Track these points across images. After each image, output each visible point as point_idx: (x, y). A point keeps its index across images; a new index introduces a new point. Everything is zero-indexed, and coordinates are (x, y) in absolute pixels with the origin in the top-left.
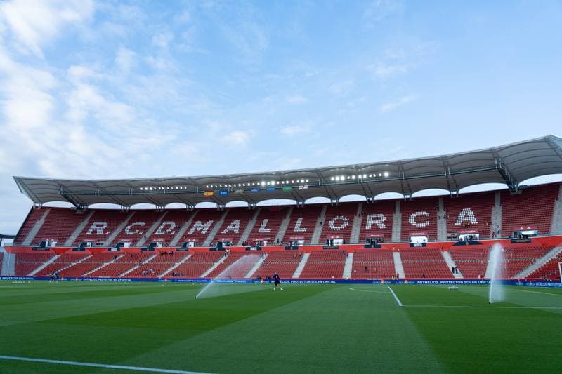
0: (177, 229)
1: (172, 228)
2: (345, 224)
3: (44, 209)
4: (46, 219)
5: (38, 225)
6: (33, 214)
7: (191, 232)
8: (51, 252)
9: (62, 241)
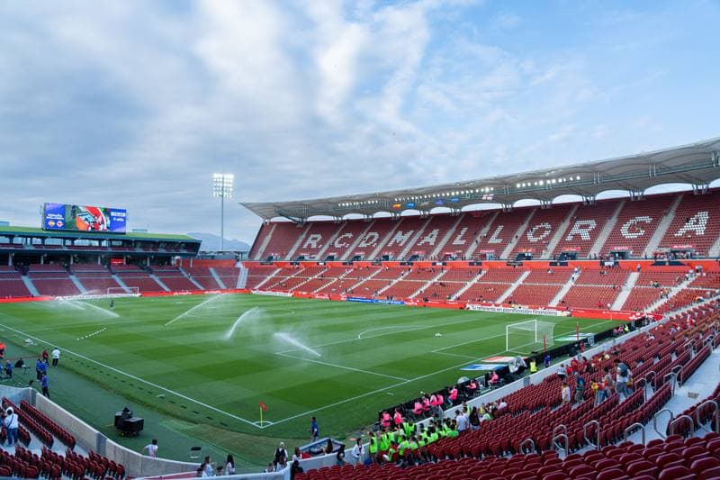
0: (379, 241)
1: (375, 240)
2: (547, 233)
3: (272, 224)
4: (273, 234)
5: (267, 239)
6: (263, 229)
7: (390, 245)
8: (274, 266)
9: (283, 256)
